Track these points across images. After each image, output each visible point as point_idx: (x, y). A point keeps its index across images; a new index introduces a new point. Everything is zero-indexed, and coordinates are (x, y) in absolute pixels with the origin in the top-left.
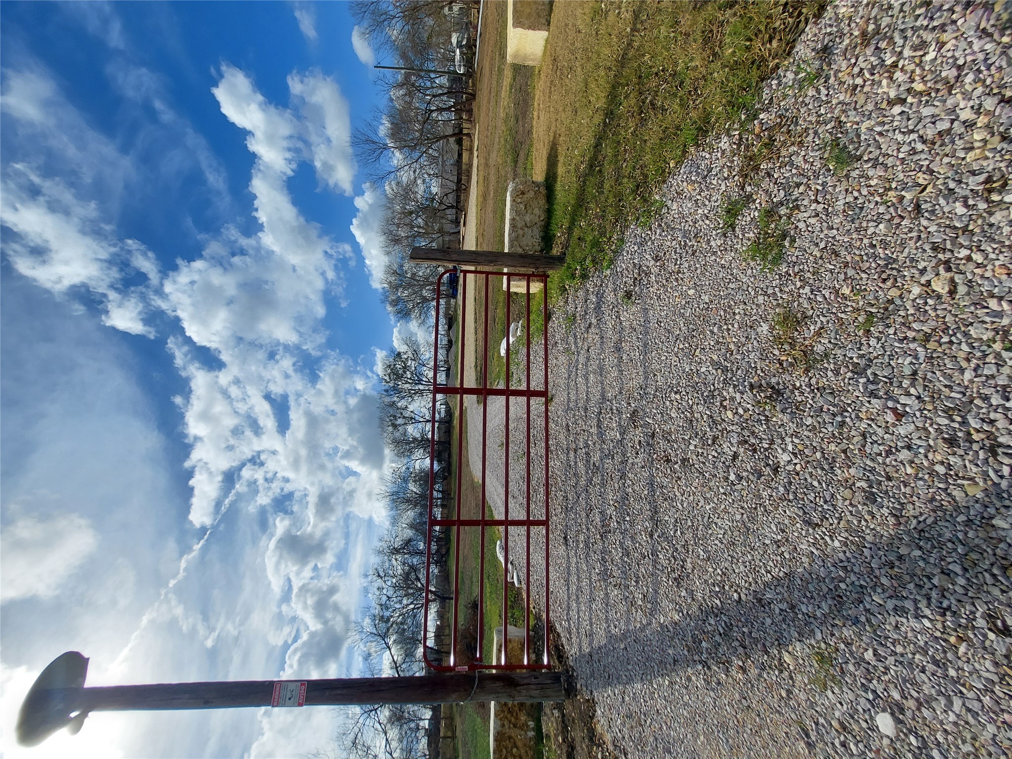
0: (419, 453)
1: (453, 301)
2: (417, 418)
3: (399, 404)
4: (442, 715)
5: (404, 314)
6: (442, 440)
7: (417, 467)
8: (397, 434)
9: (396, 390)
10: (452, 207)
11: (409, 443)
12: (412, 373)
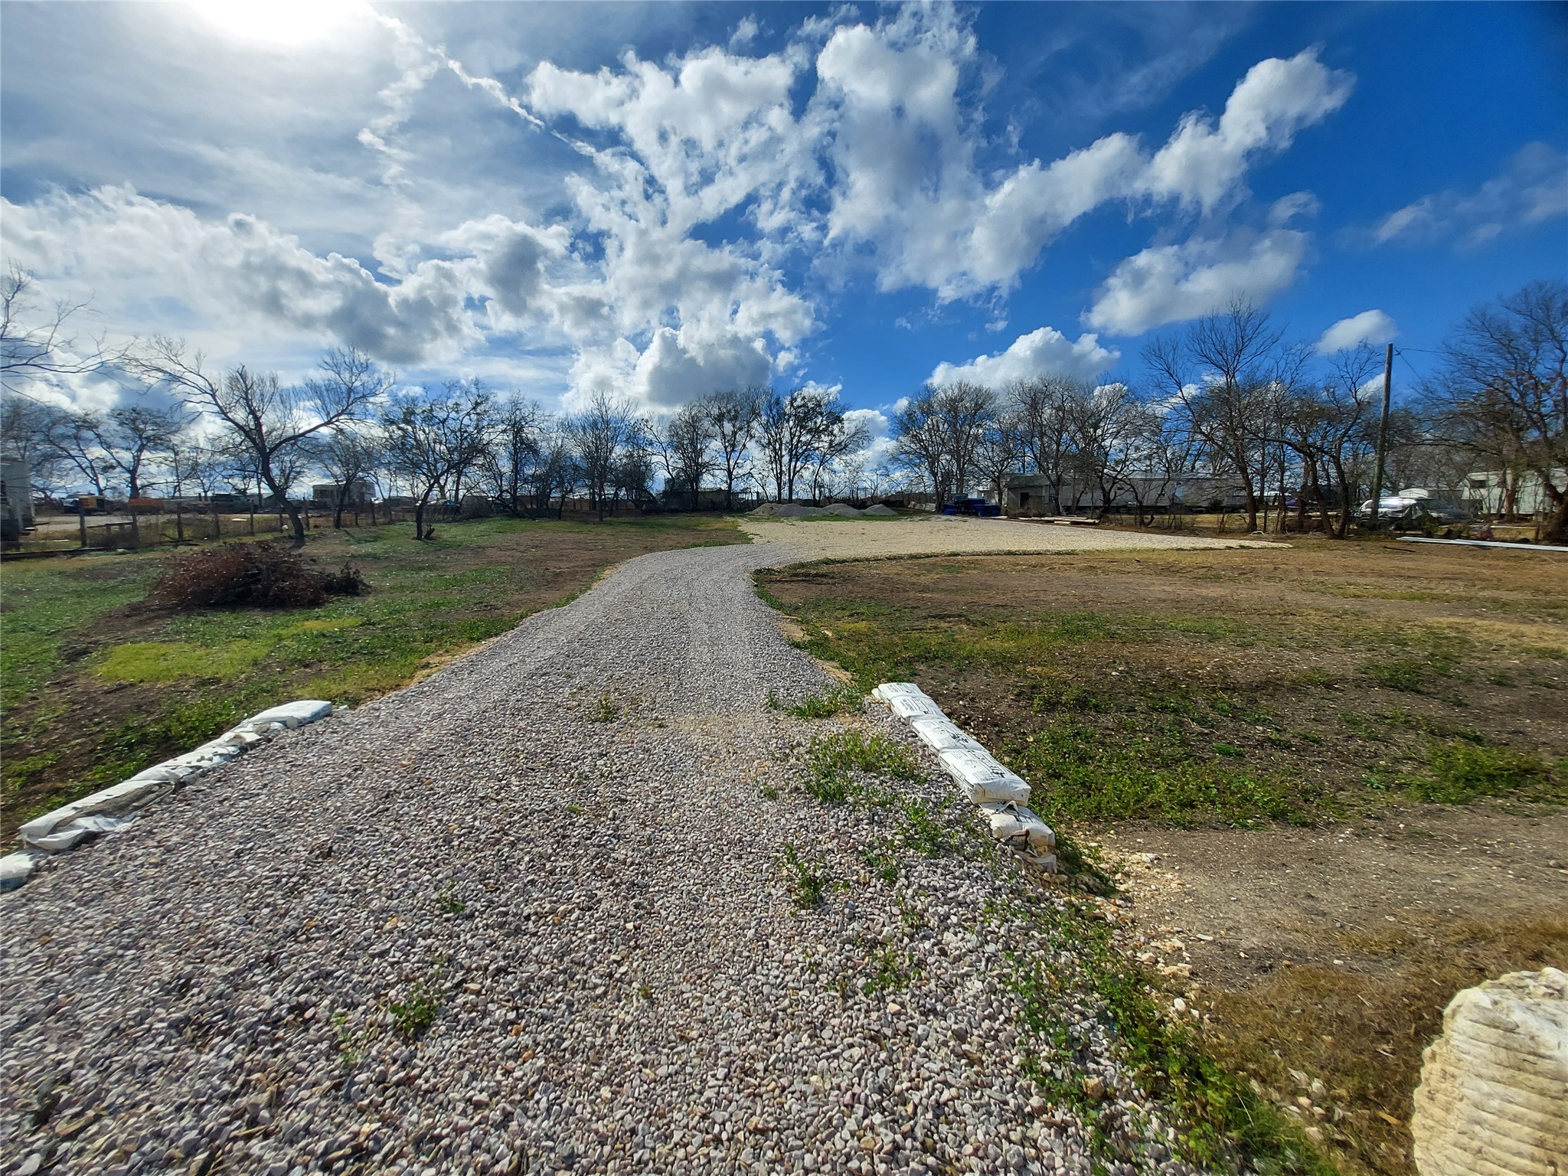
0: (676, 461)
1: (932, 507)
2: (734, 455)
3: (755, 424)
4: (222, 517)
5: (905, 425)
6: (701, 498)
7: (655, 459)
8: (706, 424)
9: (779, 418)
10: (1107, 500)
11: (693, 442)
12: (808, 443)
